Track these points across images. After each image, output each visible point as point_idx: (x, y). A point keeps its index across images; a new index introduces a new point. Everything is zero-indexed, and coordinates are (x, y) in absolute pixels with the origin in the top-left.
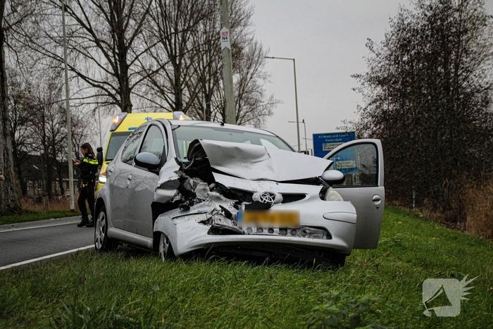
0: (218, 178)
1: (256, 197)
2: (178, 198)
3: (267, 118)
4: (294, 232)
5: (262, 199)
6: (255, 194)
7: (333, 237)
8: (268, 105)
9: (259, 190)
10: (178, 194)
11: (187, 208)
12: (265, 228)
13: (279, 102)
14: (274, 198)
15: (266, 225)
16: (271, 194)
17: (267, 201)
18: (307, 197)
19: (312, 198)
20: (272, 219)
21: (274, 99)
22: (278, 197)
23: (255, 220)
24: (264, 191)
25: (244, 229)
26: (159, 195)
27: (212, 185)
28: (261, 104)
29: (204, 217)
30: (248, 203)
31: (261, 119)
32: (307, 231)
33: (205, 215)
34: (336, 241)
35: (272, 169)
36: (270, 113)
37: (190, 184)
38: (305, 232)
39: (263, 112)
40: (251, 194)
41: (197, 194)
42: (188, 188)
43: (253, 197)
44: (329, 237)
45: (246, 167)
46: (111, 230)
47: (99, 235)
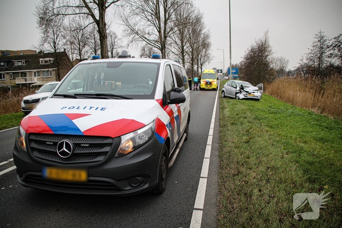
0: (245, 90)
2: (239, 92)
7: (258, 97)
12: (250, 96)
18: (255, 92)
24: (250, 92)
29: (243, 94)
35: (251, 89)
37: (241, 90)
38: (255, 97)
45: (248, 88)
46: (226, 95)
47: (223, 95)
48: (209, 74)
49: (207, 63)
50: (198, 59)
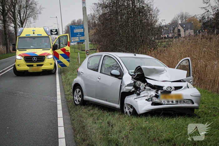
0: (148, 81)
1: (165, 88)
2: (133, 90)
3: (39, 15)
4: (180, 102)
5: (167, 90)
6: (164, 87)
7: (195, 103)
8: (39, 10)
9: (166, 86)
10: (133, 88)
11: (139, 94)
12: (170, 101)
13: (44, 8)
14: (172, 89)
15: (170, 100)
16: (170, 87)
17: (169, 90)
18: (183, 88)
19: (185, 88)
20: (172, 97)
21: (42, 7)
22: (173, 88)
23: (165, 98)
24: (167, 86)
25: (163, 102)
26: (126, 89)
27: (146, 84)
28: (36, 9)
29: (147, 98)
30: (161, 91)
31: (36, 16)
32: (185, 101)
33: (147, 97)
34: (195, 105)
35: (168, 77)
36: (40, 13)
37: (138, 84)
38: (184, 101)
39: (37, 12)
40: (162, 87)
41: (141, 88)
42: (137, 85)
43: (163, 88)
44: (193, 103)
45: (158, 76)
46: (86, 97)
47: (77, 98)
48: (34, 38)
49: (31, 19)
50: (14, 13)
